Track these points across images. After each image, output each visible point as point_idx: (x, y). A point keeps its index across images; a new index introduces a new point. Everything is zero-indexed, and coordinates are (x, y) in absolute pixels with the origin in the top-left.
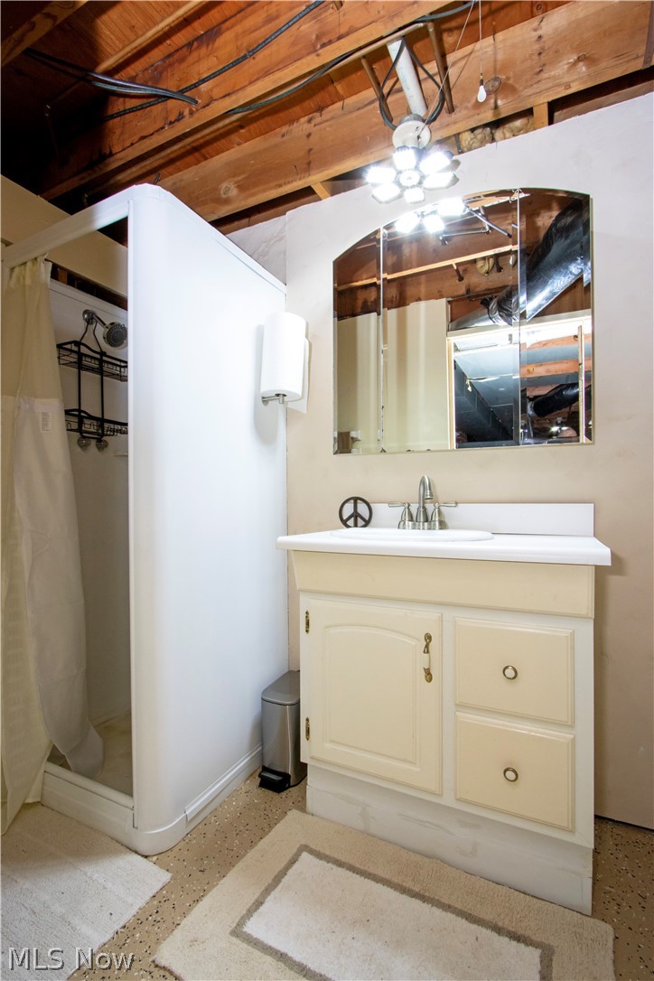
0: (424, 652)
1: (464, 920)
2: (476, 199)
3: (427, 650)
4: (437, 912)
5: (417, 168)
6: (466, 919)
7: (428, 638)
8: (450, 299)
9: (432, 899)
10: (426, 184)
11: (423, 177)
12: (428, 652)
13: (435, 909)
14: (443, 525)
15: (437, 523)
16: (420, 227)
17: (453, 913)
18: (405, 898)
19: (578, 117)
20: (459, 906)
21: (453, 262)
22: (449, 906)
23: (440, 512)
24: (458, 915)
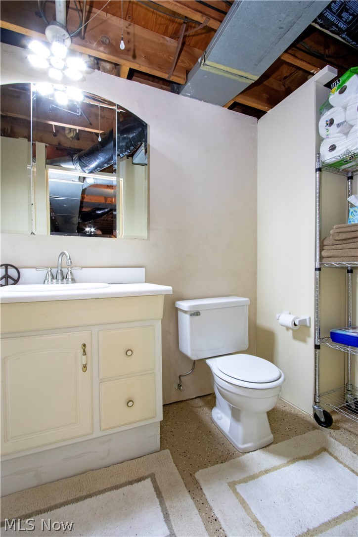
0: (83, 355)
1: (115, 491)
2: (94, 98)
3: (85, 353)
4: (100, 497)
5: (64, 60)
6: (115, 489)
7: (84, 345)
8: (47, 145)
9: (95, 493)
10: (67, 72)
11: (65, 68)
12: (85, 354)
13: (98, 496)
14: (74, 281)
15: (70, 280)
16: (53, 96)
17: (108, 491)
18: (80, 503)
19: (139, 83)
20: (109, 486)
21: (78, 128)
22: (105, 490)
23: (71, 273)
24: (111, 490)
